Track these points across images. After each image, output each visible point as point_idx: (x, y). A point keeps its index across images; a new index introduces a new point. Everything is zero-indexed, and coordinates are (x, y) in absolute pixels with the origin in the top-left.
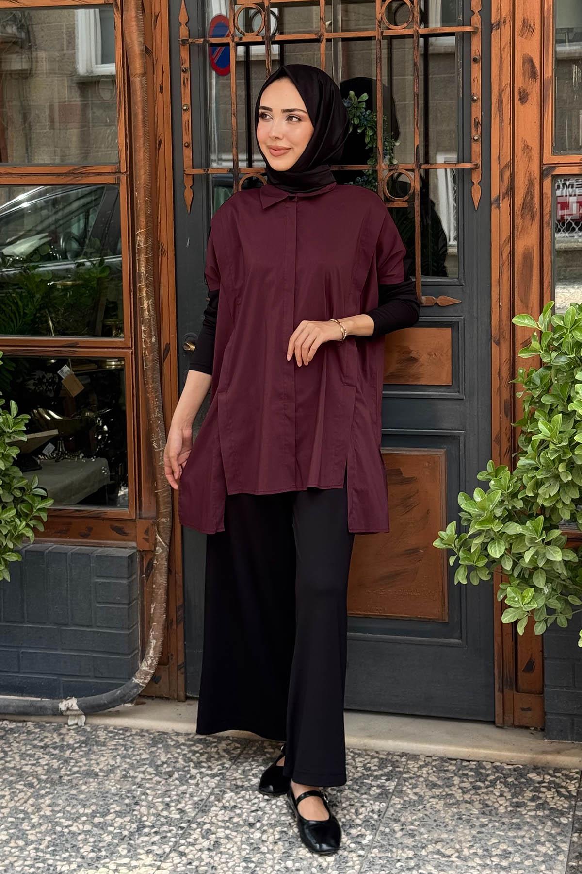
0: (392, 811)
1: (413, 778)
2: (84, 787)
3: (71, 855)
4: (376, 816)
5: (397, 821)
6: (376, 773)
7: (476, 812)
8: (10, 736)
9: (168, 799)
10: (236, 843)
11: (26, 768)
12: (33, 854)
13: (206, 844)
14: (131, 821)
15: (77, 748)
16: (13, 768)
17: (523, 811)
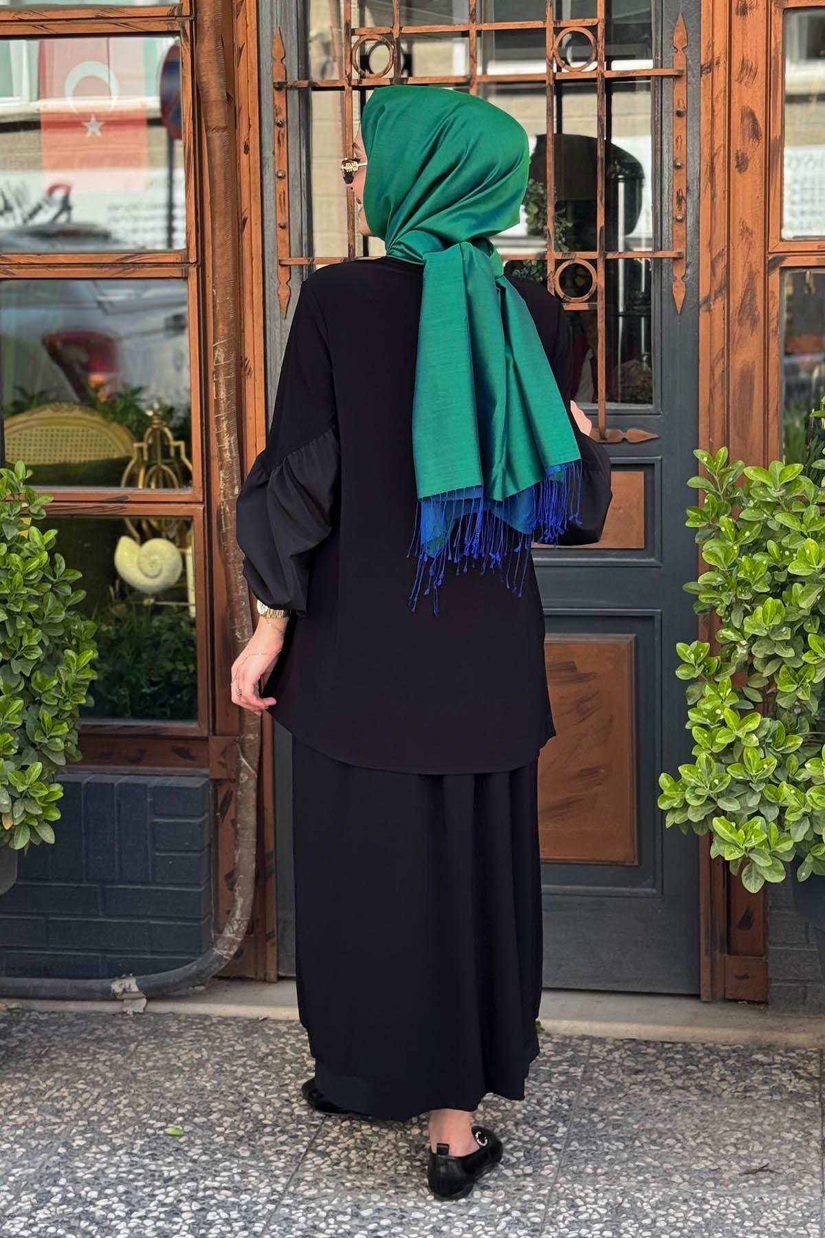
0: (585, 1100)
1: (604, 1064)
2: (167, 1084)
3: (177, 1160)
4: (566, 1107)
5: (593, 1110)
6: (553, 1059)
7: (695, 1098)
8: (46, 1029)
9: (286, 1095)
10: (389, 1141)
11: (83, 1065)
12: (126, 1159)
14: (244, 1120)
15: (142, 1040)
16: (65, 1065)
17: (753, 1094)
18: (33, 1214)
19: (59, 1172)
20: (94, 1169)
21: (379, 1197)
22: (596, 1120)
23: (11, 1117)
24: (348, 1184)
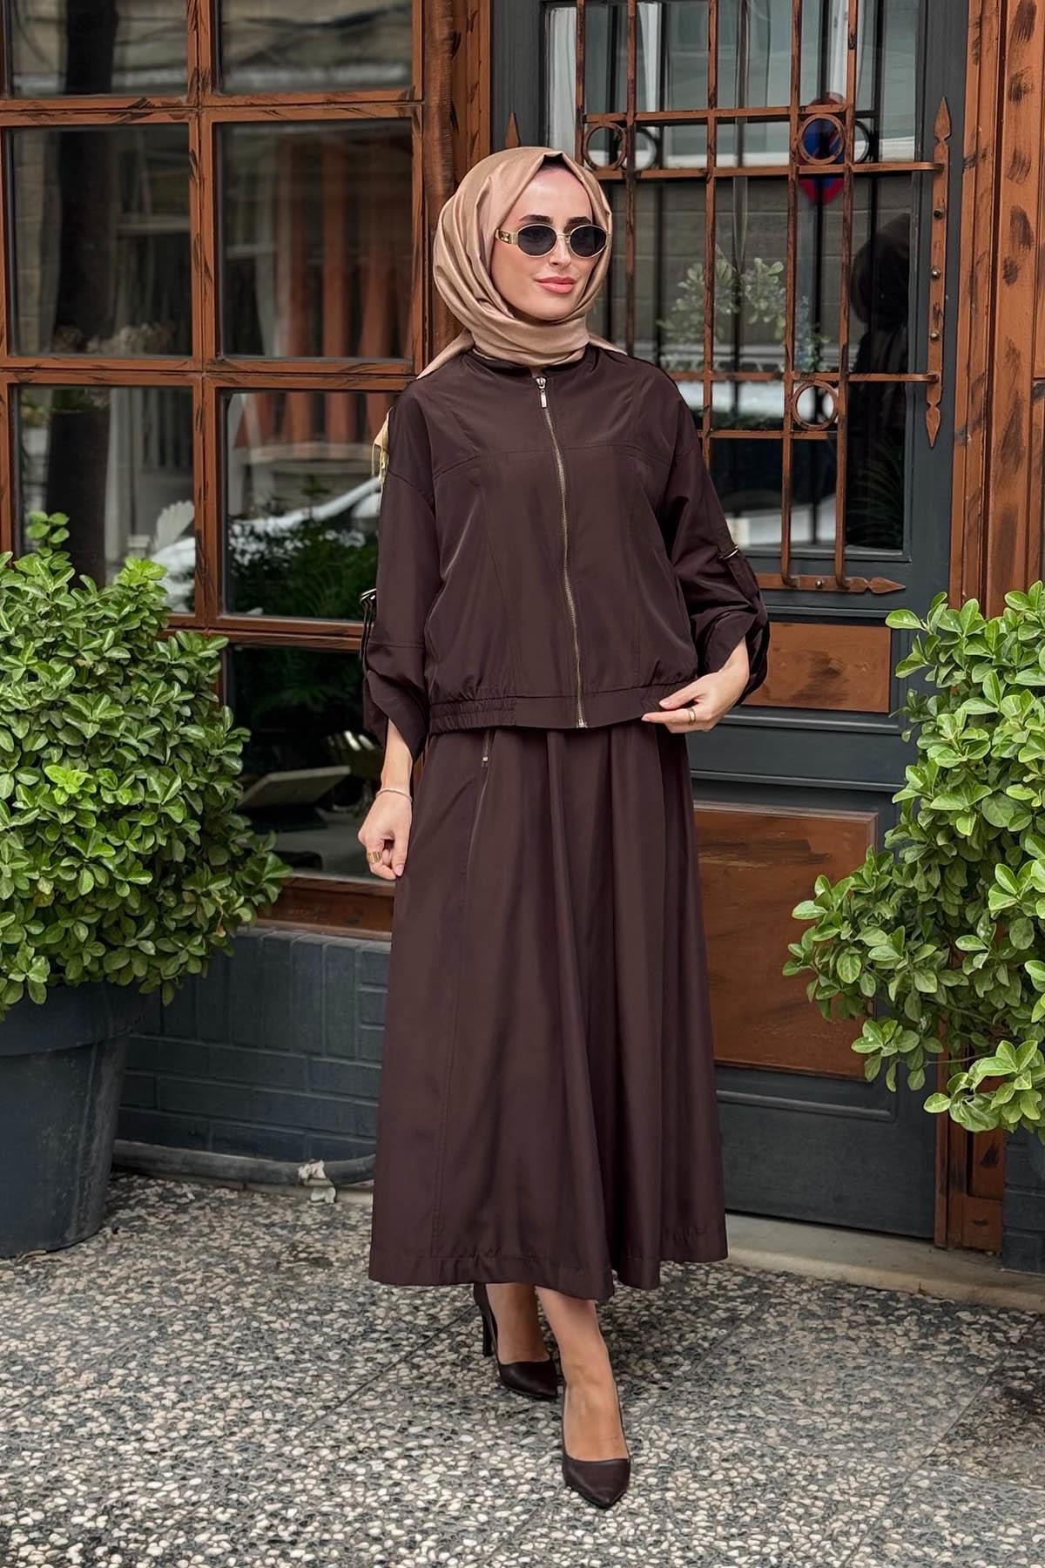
0: (734, 1340)
1: (785, 1304)
2: (307, 1278)
3: (261, 1356)
4: (706, 1345)
5: (734, 1352)
6: (731, 1294)
7: (855, 1350)
8: (226, 1209)
9: (419, 1302)
11: (236, 1250)
12: (210, 1350)
13: (452, 1357)
14: (359, 1324)
15: (316, 1230)
16: (217, 1248)
17: (926, 1355)
18: (82, 1394)
19: (135, 1355)
20: (172, 1356)
21: (439, 1415)
22: (730, 1362)
23: (130, 1295)
24: (416, 1400)
